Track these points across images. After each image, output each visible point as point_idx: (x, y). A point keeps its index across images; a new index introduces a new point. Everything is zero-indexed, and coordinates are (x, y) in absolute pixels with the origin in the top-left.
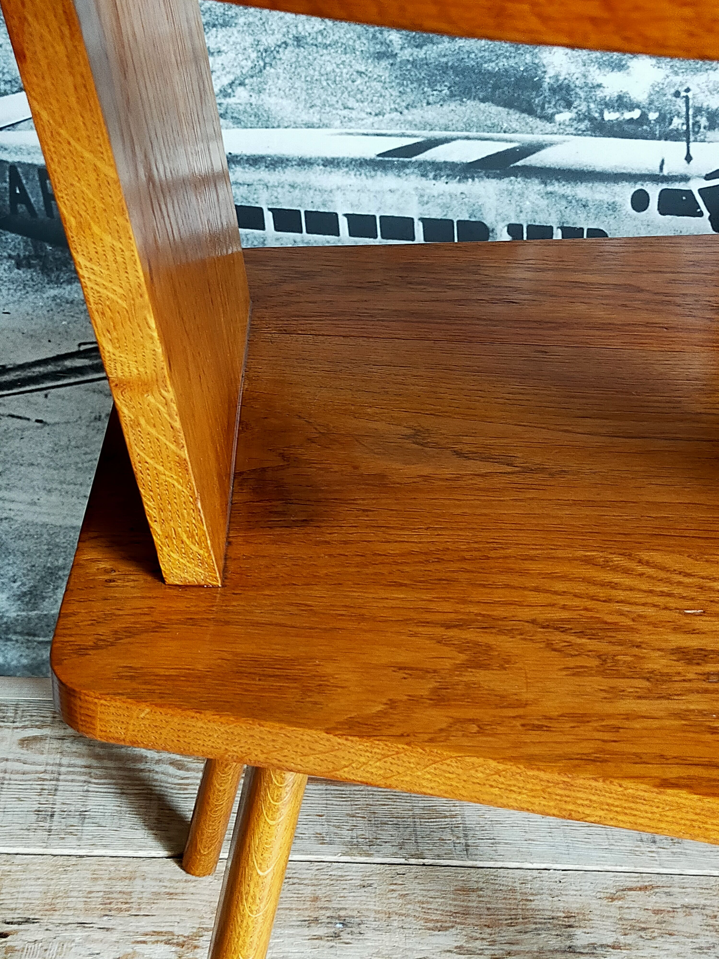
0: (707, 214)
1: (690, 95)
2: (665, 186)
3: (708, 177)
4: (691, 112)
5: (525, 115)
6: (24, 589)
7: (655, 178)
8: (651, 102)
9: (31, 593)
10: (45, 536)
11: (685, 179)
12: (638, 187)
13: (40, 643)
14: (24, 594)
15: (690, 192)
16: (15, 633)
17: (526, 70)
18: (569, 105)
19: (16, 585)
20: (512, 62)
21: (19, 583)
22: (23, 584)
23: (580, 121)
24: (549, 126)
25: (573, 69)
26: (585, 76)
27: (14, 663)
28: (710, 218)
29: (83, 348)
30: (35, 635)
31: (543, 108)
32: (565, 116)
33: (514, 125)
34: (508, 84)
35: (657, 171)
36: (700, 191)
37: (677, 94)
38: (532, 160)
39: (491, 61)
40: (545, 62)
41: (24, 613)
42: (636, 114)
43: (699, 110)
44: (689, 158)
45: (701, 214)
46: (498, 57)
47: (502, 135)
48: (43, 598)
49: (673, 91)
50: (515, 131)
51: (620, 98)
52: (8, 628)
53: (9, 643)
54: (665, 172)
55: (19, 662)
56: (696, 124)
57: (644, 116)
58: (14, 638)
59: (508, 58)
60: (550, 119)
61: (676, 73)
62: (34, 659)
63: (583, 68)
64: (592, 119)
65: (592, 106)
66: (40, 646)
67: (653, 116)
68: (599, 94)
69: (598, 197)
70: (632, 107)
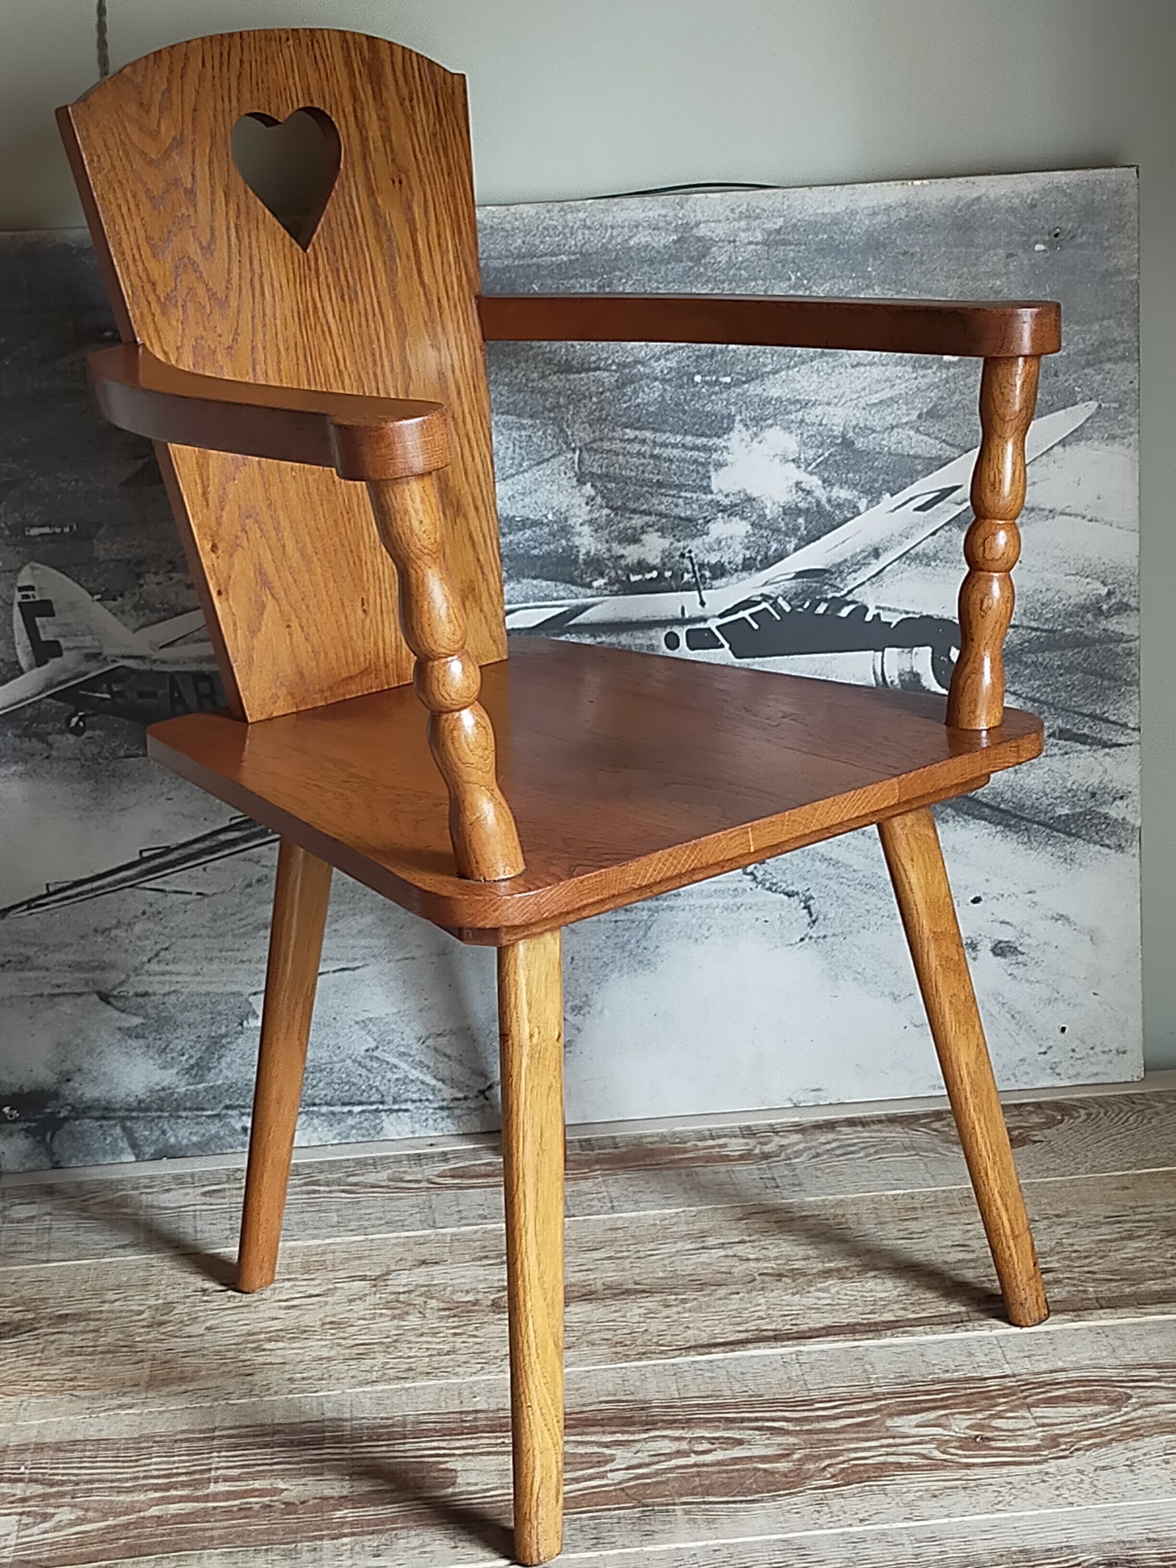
0: (727, 645)
1: (693, 555)
2: (689, 627)
3: (722, 616)
4: (696, 568)
5: (569, 585)
6: (192, 1062)
7: (681, 622)
8: (664, 564)
9: (197, 1064)
10: (209, 1005)
11: (704, 619)
12: (668, 630)
13: (208, 1117)
14: (192, 1067)
15: (709, 629)
16: (185, 1109)
17: (564, 551)
18: (602, 575)
19: (184, 1058)
20: (552, 547)
21: (187, 1056)
22: (191, 1057)
23: (613, 584)
24: (589, 592)
25: (599, 547)
26: (609, 550)
27: (185, 1142)
28: (730, 648)
29: (234, 822)
30: (203, 1109)
31: (582, 578)
32: (599, 582)
33: (562, 594)
34: (552, 563)
35: (680, 616)
36: (718, 628)
37: (682, 556)
38: (581, 619)
39: (535, 548)
40: (577, 543)
41: (192, 1087)
42: (655, 574)
43: (702, 566)
44: (703, 603)
45: (722, 646)
46: (541, 544)
47: (554, 603)
48: (209, 1069)
49: (679, 553)
50: (564, 598)
51: (639, 563)
52: (179, 1105)
53: (179, 1121)
54: (687, 616)
55: (189, 1140)
56: (702, 576)
57: (660, 575)
58: (184, 1114)
59: (549, 544)
60: (589, 586)
61: (679, 541)
62: (204, 1135)
63: (607, 545)
64: (621, 582)
65: (620, 572)
66: (209, 1121)
67: (668, 574)
68: (623, 562)
69: (638, 642)
70: (651, 569)
